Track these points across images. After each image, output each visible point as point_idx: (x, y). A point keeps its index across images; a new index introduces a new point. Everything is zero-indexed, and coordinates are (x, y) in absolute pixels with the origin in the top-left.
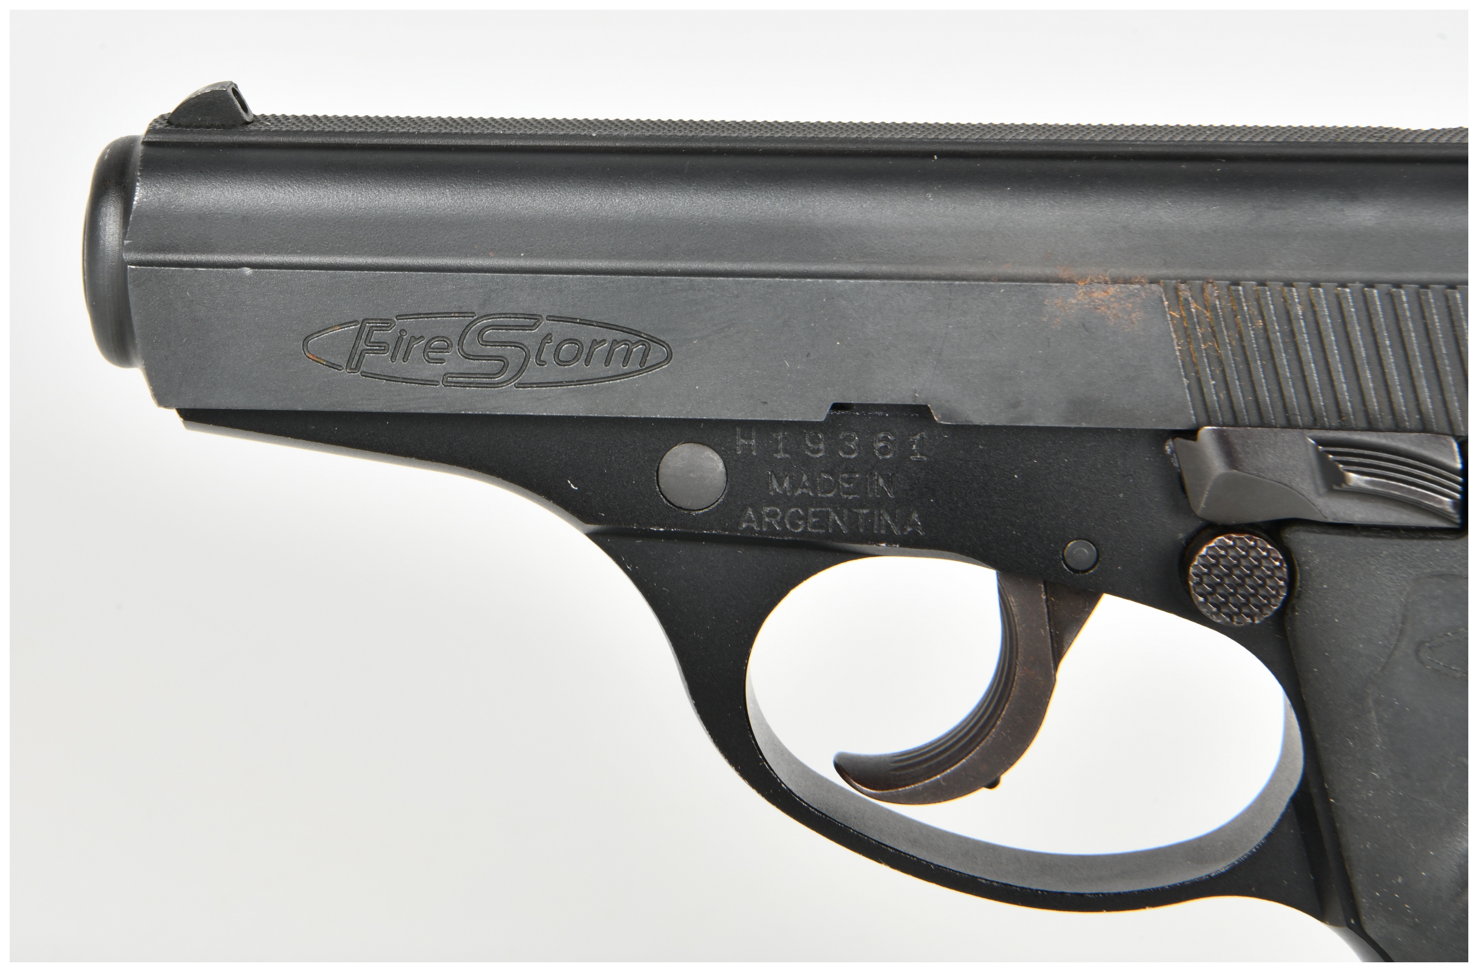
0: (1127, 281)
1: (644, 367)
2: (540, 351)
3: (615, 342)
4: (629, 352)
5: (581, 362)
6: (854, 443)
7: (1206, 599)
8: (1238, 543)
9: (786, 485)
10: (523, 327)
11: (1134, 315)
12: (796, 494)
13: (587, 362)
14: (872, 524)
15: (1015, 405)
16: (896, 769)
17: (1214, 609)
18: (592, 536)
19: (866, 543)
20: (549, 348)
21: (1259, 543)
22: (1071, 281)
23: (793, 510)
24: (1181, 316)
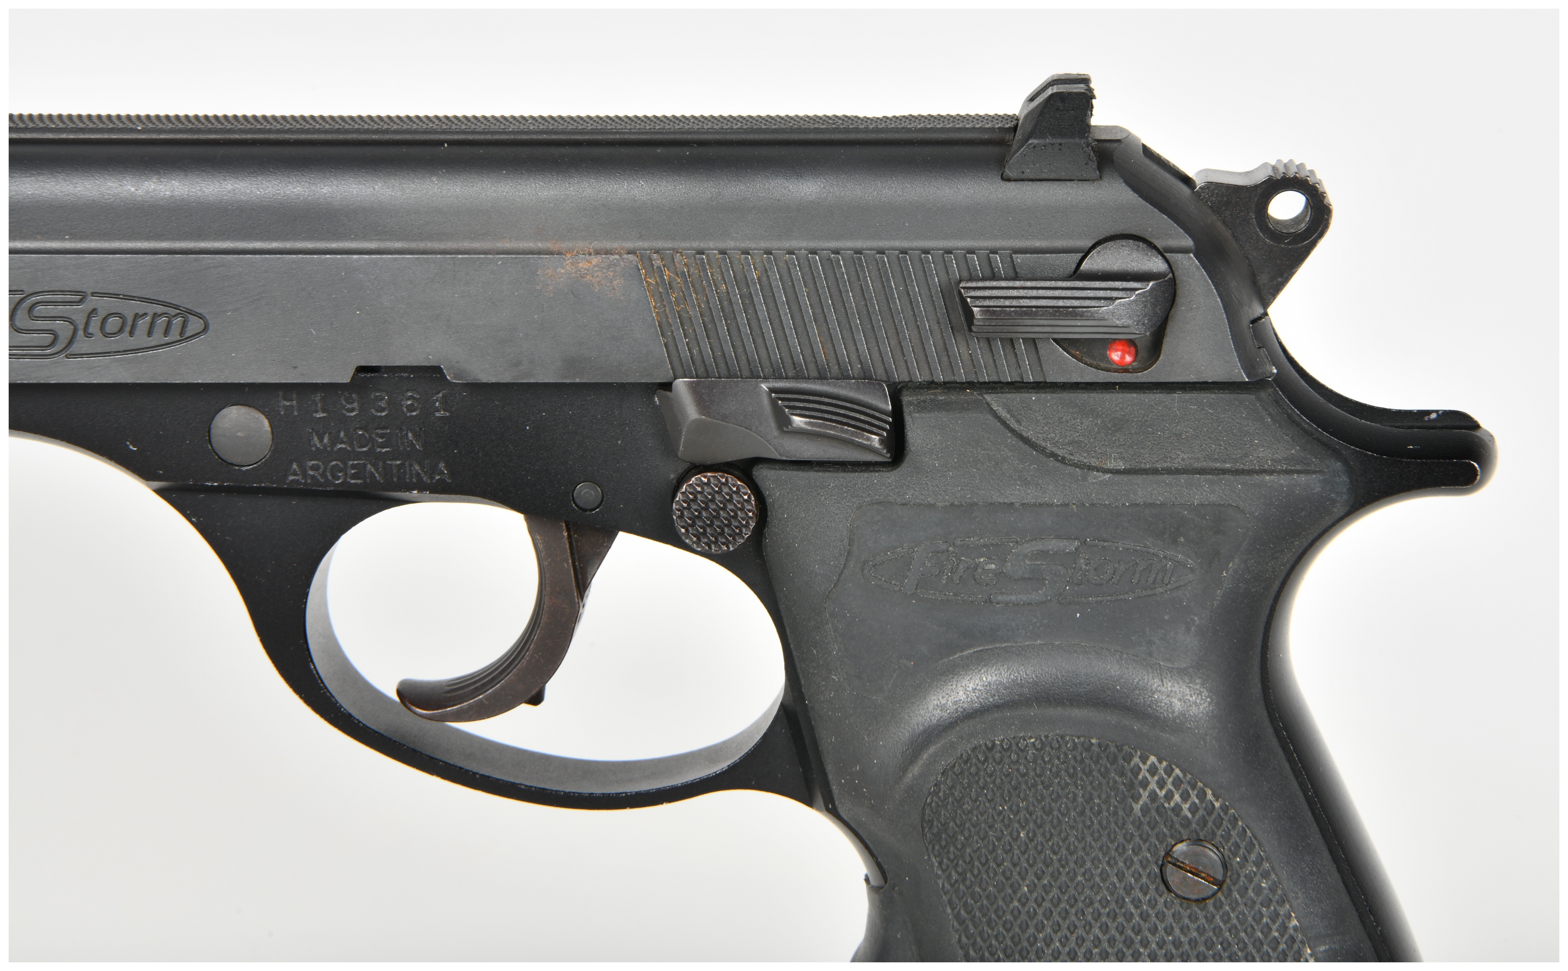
0: (608, 252)
1: (184, 337)
2: (87, 324)
3: (155, 316)
4: (169, 324)
5: (126, 334)
6: (384, 402)
7: (687, 530)
8: (712, 479)
9: (326, 440)
10: (70, 303)
11: (615, 283)
12: (335, 449)
13: (131, 333)
14: (405, 473)
15: (517, 364)
16: (448, 692)
17: (695, 539)
18: (160, 492)
19: (400, 491)
20: (95, 322)
21: (730, 480)
22: (559, 253)
23: (334, 463)
24: (657, 282)
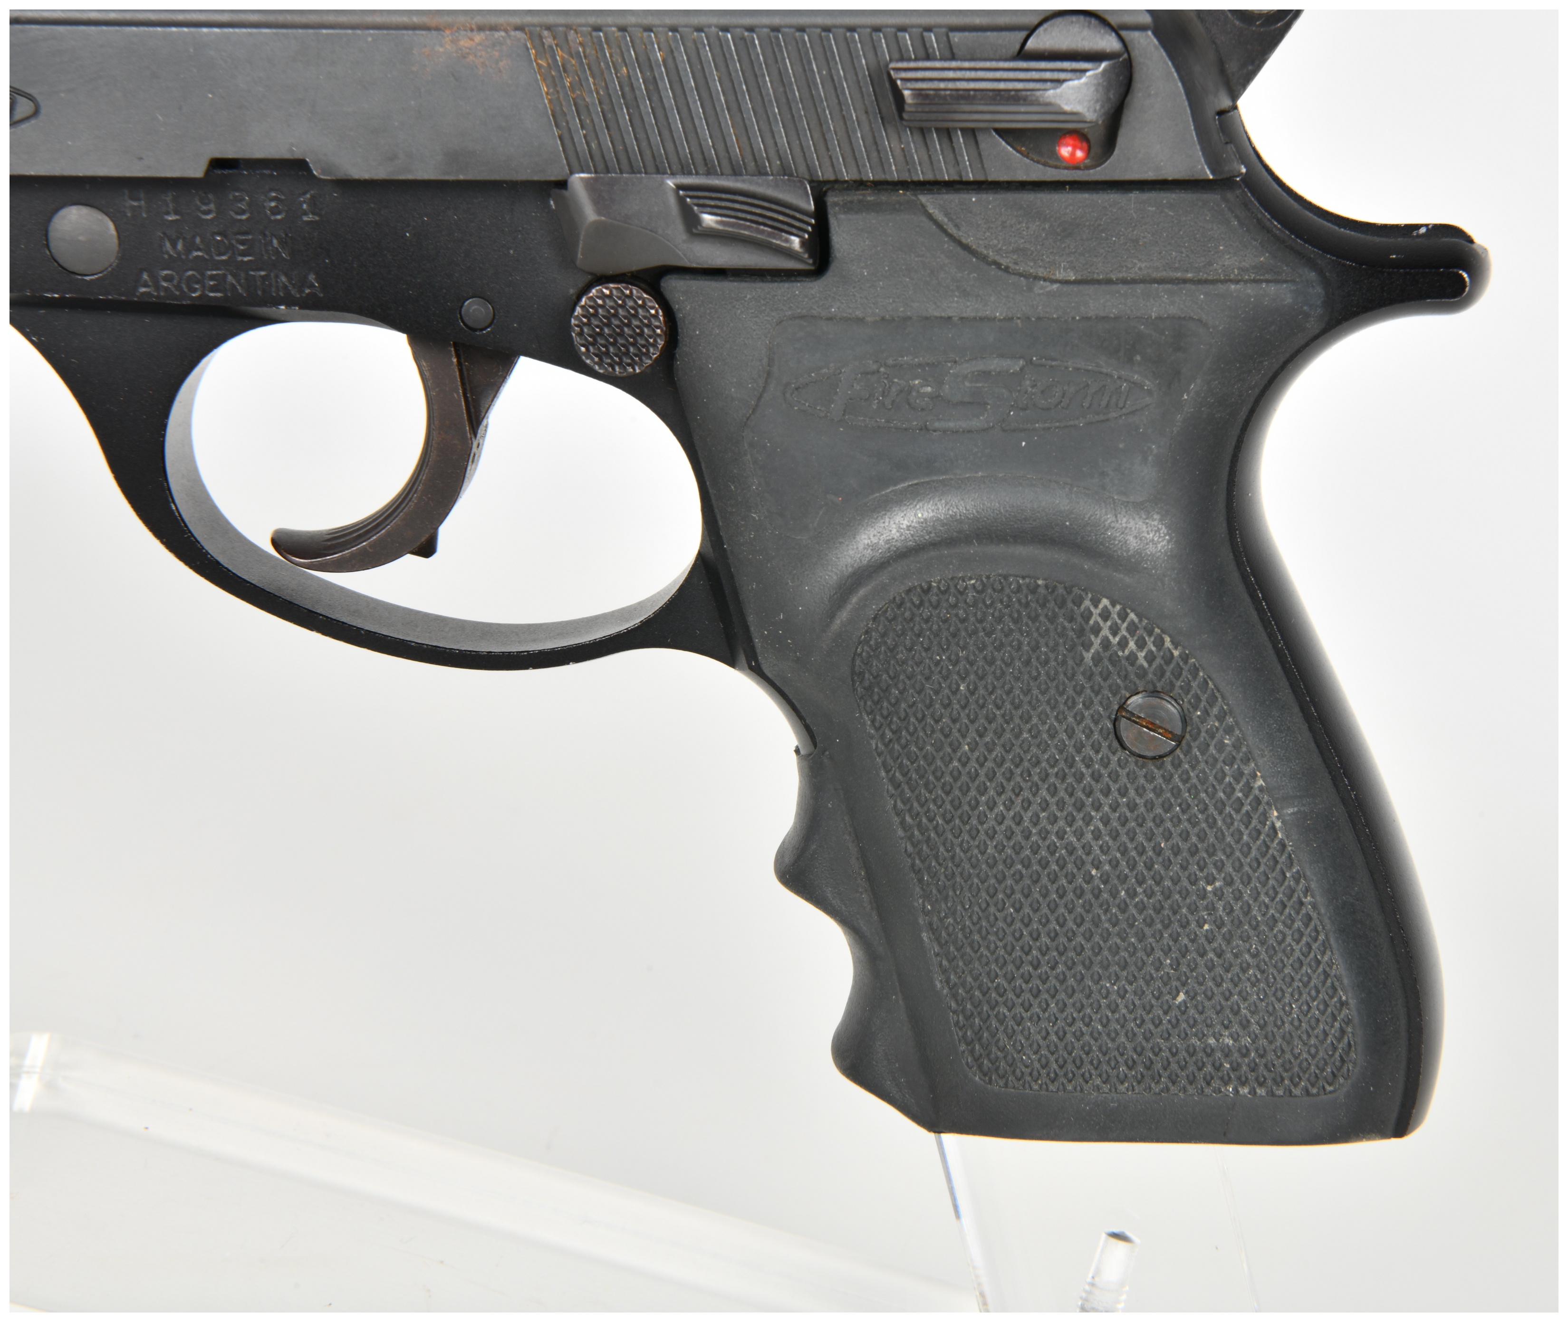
0: (493, 28)
6: (244, 203)
7: (588, 349)
8: (615, 292)
9: (180, 246)
11: (501, 64)
12: (191, 257)
14: (270, 285)
15: (392, 158)
17: (596, 359)
19: (266, 306)
21: (635, 292)
22: (437, 29)
23: (190, 273)
24: (548, 64)
